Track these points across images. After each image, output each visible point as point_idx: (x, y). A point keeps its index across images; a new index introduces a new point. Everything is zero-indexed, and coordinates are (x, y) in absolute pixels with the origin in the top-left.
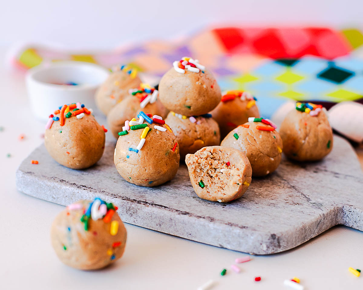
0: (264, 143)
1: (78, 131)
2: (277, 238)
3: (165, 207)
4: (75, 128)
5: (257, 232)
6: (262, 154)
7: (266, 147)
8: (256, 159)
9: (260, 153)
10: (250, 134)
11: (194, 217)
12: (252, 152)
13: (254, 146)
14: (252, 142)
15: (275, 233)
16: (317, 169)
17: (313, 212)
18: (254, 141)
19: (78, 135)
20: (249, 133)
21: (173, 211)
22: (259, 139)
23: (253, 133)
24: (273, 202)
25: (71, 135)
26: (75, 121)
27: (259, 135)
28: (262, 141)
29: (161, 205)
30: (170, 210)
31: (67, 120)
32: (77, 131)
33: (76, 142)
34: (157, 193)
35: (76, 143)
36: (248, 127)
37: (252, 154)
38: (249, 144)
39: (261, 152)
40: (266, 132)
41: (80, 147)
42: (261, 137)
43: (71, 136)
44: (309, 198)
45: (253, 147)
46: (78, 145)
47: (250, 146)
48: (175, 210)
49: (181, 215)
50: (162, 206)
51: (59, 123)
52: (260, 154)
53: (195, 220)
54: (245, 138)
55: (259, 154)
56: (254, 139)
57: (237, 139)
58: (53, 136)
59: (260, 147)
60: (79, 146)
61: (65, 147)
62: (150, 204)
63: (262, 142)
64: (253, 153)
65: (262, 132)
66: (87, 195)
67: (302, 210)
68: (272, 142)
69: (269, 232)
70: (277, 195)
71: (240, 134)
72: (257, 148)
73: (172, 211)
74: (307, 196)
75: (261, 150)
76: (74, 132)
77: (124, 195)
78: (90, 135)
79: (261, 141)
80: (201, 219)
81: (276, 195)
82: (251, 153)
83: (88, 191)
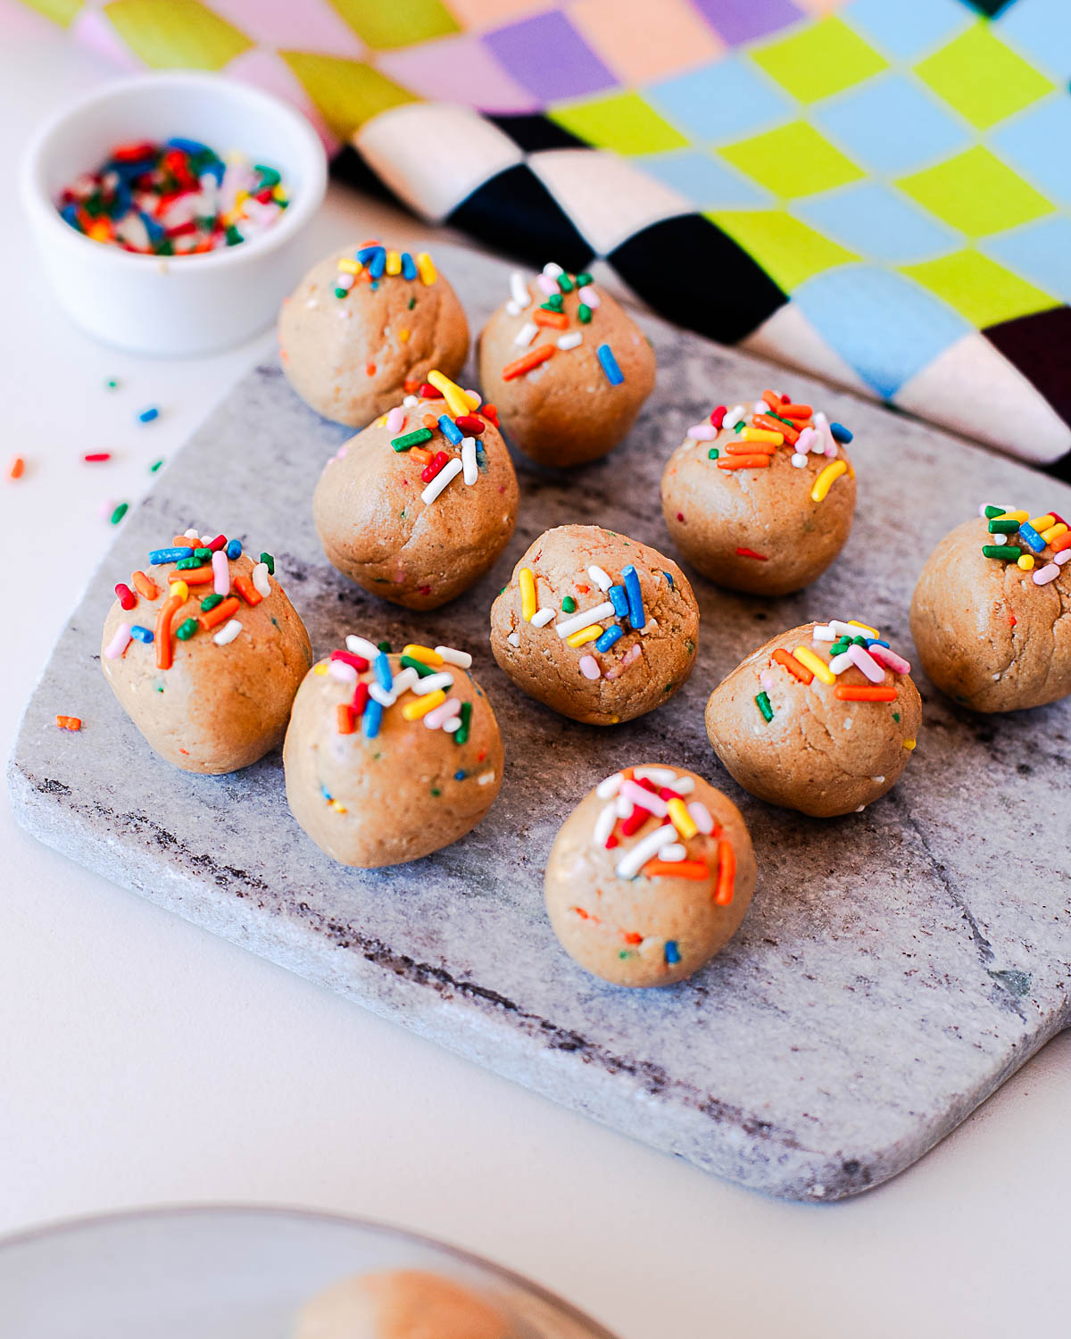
0: (858, 743)
1: (219, 696)
2: (861, 1169)
3: (509, 1005)
4: (210, 684)
5: (798, 1153)
6: (846, 778)
7: (861, 757)
8: (823, 793)
9: (841, 775)
10: (813, 712)
11: (599, 1062)
12: (811, 774)
13: (822, 753)
14: (816, 743)
15: (858, 1158)
16: (1032, 748)
17: (992, 1028)
18: (824, 736)
19: (218, 708)
20: (811, 708)
21: (534, 1031)
22: (844, 730)
23: (822, 710)
24: (865, 965)
25: (196, 709)
26: (210, 653)
27: (843, 719)
28: (852, 739)
29: (495, 993)
30: (522, 1024)
31: (181, 650)
32: (215, 694)
33: (214, 729)
34: (484, 915)
35: (212, 732)
36: (809, 683)
37: (811, 781)
38: (806, 748)
39: (844, 772)
40: (868, 705)
41: (227, 742)
42: (848, 724)
43: (196, 713)
44: (988, 944)
45: (819, 759)
46: (219, 738)
47: (809, 753)
48: (537, 1026)
49: (558, 1051)
50: (494, 997)
51: (153, 652)
52: (840, 779)
53: (604, 1080)
54: (795, 724)
55: (835, 778)
56: (824, 730)
57: (769, 720)
58: (133, 687)
59: (843, 759)
60: (222, 739)
61: (175, 737)
62: (457, 985)
63: (849, 741)
64: (817, 776)
65: (856, 707)
66: (249, 917)
67: (959, 1017)
68: (885, 737)
69: (839, 1153)
70: (881, 922)
71: (778, 703)
72: (833, 759)
73: (531, 1026)
74: (981, 929)
75: (843, 766)
76: (208, 700)
77: (372, 926)
78: (260, 696)
79: (848, 738)
80: (624, 1078)
81: (878, 925)
82: (810, 777)
83: (253, 906)
